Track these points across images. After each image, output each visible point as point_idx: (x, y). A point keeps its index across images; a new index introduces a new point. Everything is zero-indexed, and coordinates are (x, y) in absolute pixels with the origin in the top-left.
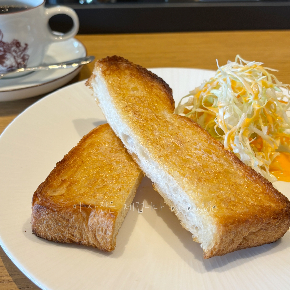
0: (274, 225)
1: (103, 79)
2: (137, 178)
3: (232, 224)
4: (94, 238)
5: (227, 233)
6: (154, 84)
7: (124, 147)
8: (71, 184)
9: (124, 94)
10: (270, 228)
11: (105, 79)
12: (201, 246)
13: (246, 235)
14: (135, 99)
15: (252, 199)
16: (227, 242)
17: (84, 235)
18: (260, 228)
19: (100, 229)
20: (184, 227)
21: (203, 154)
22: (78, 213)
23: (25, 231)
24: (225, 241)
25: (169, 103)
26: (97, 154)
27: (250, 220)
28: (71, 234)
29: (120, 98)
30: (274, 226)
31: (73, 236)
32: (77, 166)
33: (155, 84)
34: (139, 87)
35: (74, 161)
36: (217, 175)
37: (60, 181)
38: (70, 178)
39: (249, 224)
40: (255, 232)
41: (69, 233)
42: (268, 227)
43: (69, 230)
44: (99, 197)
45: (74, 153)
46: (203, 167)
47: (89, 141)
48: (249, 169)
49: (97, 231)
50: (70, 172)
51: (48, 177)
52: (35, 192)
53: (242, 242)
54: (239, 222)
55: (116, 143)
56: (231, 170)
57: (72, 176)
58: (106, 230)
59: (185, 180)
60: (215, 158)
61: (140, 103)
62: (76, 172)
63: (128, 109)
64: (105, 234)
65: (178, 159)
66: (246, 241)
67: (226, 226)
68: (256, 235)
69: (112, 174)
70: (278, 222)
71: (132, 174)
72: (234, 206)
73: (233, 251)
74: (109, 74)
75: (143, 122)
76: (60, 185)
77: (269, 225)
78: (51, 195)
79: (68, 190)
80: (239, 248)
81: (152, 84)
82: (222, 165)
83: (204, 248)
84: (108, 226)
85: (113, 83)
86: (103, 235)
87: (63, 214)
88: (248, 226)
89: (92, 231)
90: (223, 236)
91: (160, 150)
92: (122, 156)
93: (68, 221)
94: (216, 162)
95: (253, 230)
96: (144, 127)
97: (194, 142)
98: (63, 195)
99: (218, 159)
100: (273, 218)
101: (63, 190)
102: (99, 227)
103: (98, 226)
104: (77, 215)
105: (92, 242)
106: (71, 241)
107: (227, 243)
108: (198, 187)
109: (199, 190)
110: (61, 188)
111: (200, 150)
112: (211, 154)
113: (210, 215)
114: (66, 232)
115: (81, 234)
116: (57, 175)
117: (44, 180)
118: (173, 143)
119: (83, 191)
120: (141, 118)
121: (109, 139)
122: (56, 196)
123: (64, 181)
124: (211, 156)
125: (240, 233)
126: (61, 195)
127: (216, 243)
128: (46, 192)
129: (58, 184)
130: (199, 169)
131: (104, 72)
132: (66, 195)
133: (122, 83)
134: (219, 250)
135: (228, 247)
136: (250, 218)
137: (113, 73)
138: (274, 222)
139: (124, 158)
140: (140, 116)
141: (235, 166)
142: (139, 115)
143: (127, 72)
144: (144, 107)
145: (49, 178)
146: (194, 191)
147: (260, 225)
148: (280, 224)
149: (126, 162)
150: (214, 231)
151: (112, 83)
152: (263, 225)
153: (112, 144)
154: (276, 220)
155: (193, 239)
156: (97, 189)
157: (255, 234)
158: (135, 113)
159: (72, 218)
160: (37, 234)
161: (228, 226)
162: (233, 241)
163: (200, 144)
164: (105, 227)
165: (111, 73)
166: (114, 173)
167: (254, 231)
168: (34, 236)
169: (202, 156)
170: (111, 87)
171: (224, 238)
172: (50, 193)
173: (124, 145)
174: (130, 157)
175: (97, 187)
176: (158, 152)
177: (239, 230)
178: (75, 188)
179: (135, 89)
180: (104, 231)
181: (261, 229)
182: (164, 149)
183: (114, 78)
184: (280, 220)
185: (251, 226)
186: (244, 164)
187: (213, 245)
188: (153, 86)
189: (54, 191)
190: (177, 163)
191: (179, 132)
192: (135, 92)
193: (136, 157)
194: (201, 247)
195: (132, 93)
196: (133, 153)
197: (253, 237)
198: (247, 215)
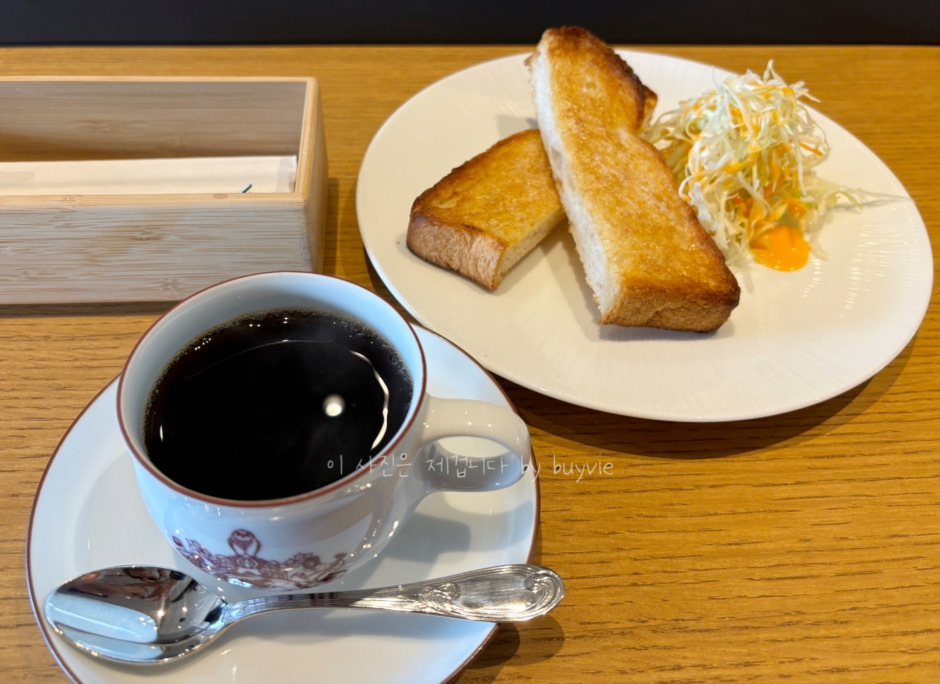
0: (701, 306)
1: (547, 61)
2: (550, 212)
3: (639, 288)
4: (475, 269)
5: (631, 298)
6: (624, 84)
7: (549, 168)
8: (463, 200)
9: (571, 91)
10: (694, 309)
11: (551, 62)
12: (599, 307)
13: (659, 309)
14: (585, 101)
15: (686, 270)
16: (629, 309)
17: (464, 261)
18: (680, 306)
19: (483, 259)
20: (588, 282)
21: (649, 200)
22: (462, 235)
23: (399, 243)
24: (628, 307)
25: (634, 117)
26: (510, 170)
27: (667, 291)
28: (449, 257)
29: (564, 95)
30: (700, 308)
31: (451, 260)
32: (478, 178)
33: (626, 83)
34: (598, 83)
35: (475, 172)
36: (656, 229)
37: (450, 192)
38: (464, 191)
39: (664, 295)
40: (673, 310)
41: (447, 256)
42: (692, 308)
43: (447, 252)
44: (493, 222)
45: (479, 160)
46: (640, 217)
47: (504, 150)
48: (703, 232)
49: (479, 260)
50: (467, 185)
51: (438, 184)
52: (418, 198)
53: (654, 317)
54: (651, 288)
55: (542, 161)
56: (678, 228)
57: (468, 190)
58: (490, 261)
59: (608, 226)
60: (663, 209)
61: (591, 109)
62: (474, 186)
63: (571, 114)
64: (488, 265)
65: (611, 199)
66: (660, 318)
67: (632, 288)
68: (674, 313)
69: (520, 199)
70: (707, 304)
71: (547, 206)
72: (655, 271)
73: (640, 326)
74: (559, 56)
75: (584, 138)
76: (451, 198)
77: (694, 305)
78: (436, 206)
79: (458, 206)
80: (649, 324)
81: (620, 82)
82: (668, 220)
83: (601, 311)
84: (493, 258)
85: (562, 70)
86: (485, 267)
87: (443, 230)
88: (662, 298)
89: (474, 260)
90: (625, 300)
91: (592, 182)
92: (543, 180)
93: (448, 240)
94: (661, 215)
95: (670, 304)
96: (583, 145)
97: (644, 181)
98: (449, 209)
99: (666, 210)
100: (701, 298)
101: (451, 204)
102: (483, 257)
103: (482, 255)
104: (460, 236)
105: (472, 273)
106: (448, 265)
107: (630, 311)
108: (619, 238)
109: (619, 242)
110: (451, 202)
111: (647, 194)
112: (660, 202)
113: (618, 273)
114: (444, 254)
115: (460, 260)
116: (449, 184)
117: (431, 186)
118: (614, 176)
119: (476, 210)
120: (583, 131)
121: (534, 152)
122: (441, 209)
123: (455, 194)
124: (659, 204)
125: (649, 303)
126: (447, 209)
127: (615, 307)
128: (431, 201)
129: (448, 196)
130: (634, 218)
131: (552, 51)
132: (453, 210)
133: (574, 72)
134: (618, 318)
135: (632, 317)
136: (669, 289)
137: (566, 54)
138: (702, 303)
139: (545, 182)
140: (582, 129)
141: (687, 224)
142: (583, 126)
143: (589, 56)
144: (594, 115)
145: (438, 186)
146: (612, 241)
147: (681, 301)
148: (710, 307)
149: (545, 188)
150: (616, 291)
151: (559, 70)
152: (685, 302)
153: (535, 161)
154: (705, 302)
155: (593, 298)
156: (493, 212)
157: (672, 312)
158: (577, 123)
159: (453, 237)
160: (411, 247)
161: (634, 290)
162: (638, 311)
163: (652, 186)
164: (489, 258)
165: (563, 55)
166: (524, 199)
167: (672, 307)
168: (407, 251)
169: (647, 202)
170: (556, 75)
171: (625, 303)
172: (435, 203)
173: (549, 165)
174: (554, 184)
175: (495, 211)
176: (588, 183)
177: (649, 299)
178: (467, 205)
179: (591, 85)
180: (487, 262)
181: (682, 307)
182: (598, 181)
183: (565, 64)
184: (710, 302)
185: (667, 299)
186: (700, 225)
187: (611, 308)
188: (620, 85)
189: (441, 203)
190: (606, 204)
191: (630, 163)
192: (591, 90)
193: (561, 183)
194: (599, 309)
195: (585, 90)
196: (558, 179)
197: (668, 314)
198: (666, 284)
